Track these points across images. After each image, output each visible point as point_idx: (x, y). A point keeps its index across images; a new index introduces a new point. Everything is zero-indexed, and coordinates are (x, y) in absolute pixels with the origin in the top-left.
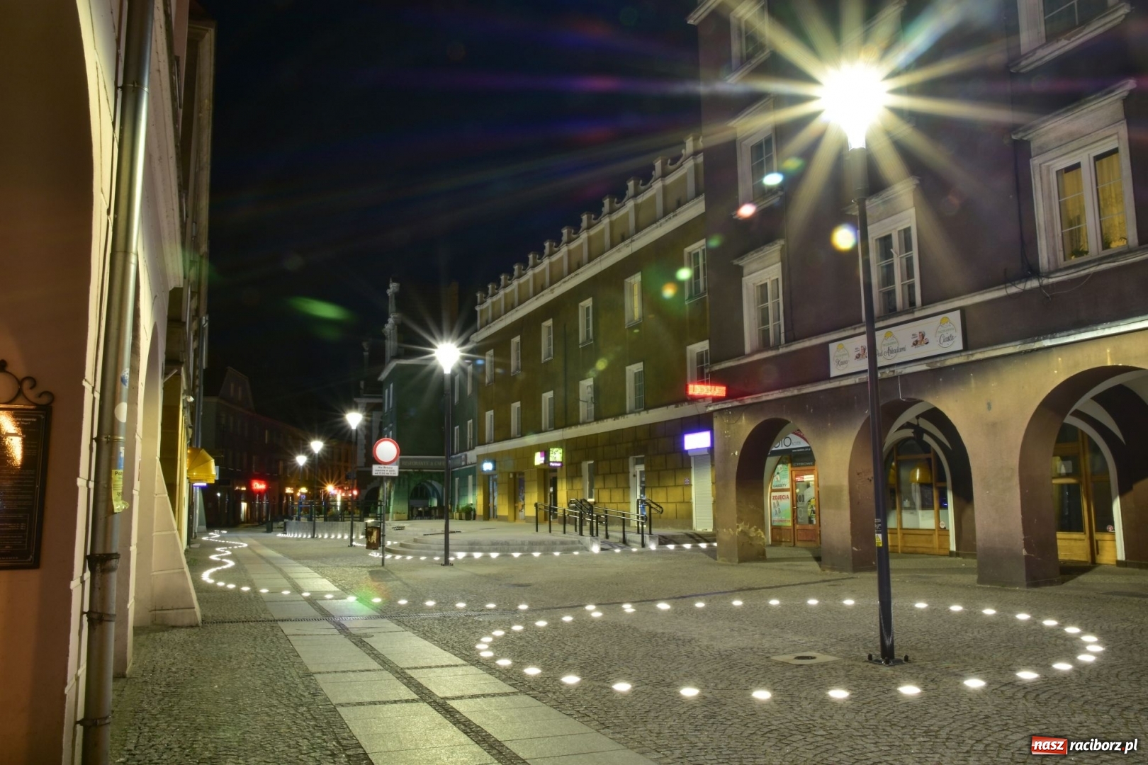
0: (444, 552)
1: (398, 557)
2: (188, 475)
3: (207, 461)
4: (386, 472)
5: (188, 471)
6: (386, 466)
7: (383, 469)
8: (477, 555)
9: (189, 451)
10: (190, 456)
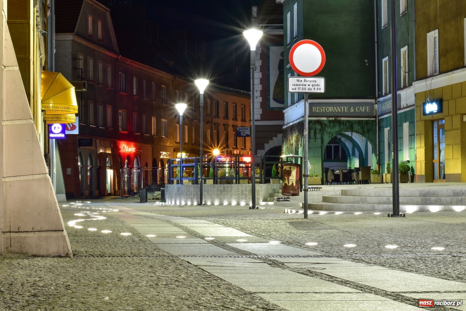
0: (391, 206)
1: (322, 213)
2: (42, 106)
3: (66, 89)
4: (307, 87)
5: (42, 102)
6: (307, 79)
7: (303, 83)
8: (434, 209)
9: (43, 76)
10: (45, 82)
